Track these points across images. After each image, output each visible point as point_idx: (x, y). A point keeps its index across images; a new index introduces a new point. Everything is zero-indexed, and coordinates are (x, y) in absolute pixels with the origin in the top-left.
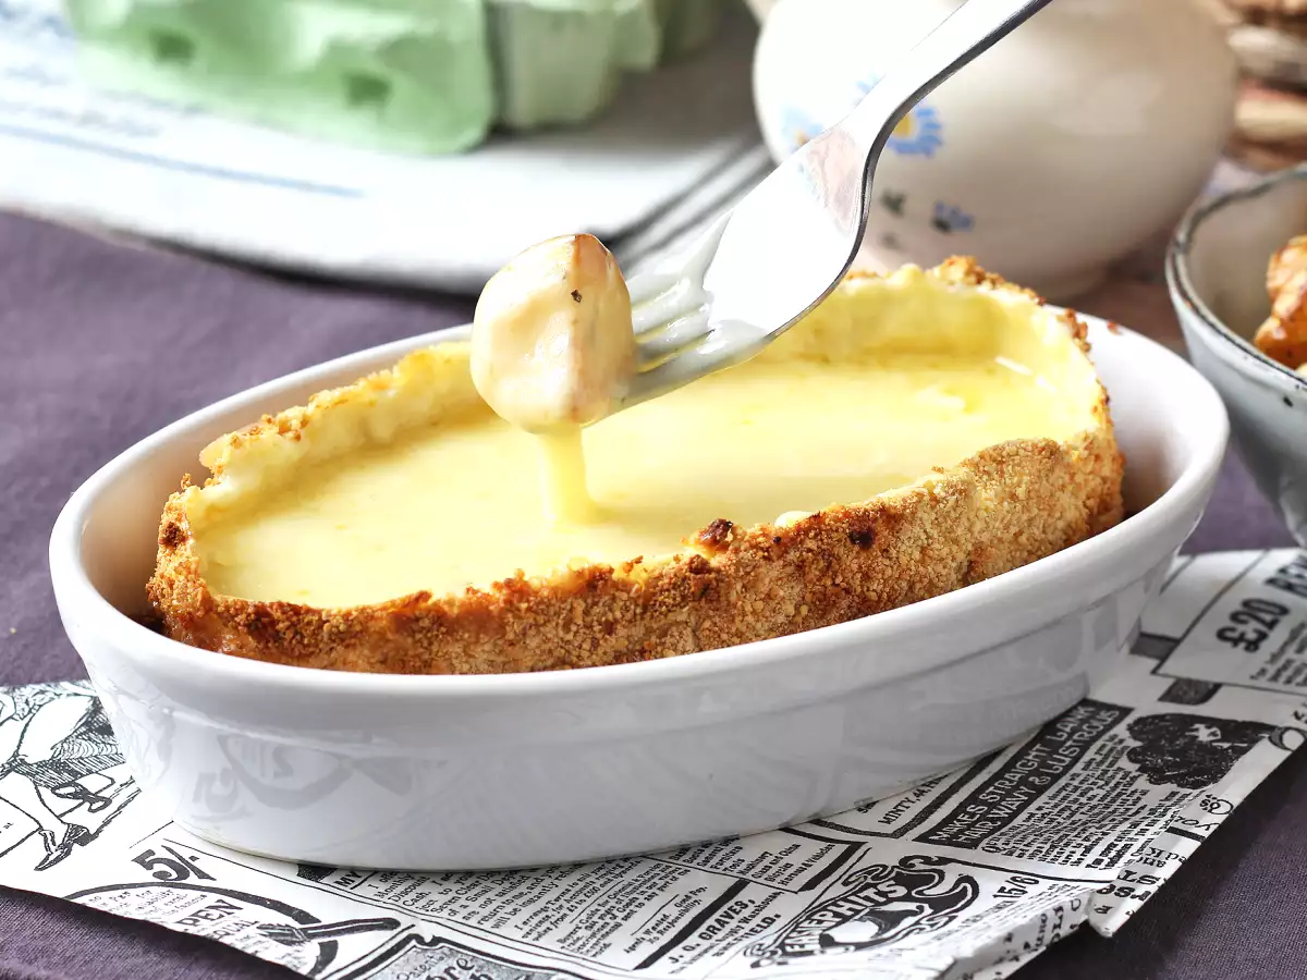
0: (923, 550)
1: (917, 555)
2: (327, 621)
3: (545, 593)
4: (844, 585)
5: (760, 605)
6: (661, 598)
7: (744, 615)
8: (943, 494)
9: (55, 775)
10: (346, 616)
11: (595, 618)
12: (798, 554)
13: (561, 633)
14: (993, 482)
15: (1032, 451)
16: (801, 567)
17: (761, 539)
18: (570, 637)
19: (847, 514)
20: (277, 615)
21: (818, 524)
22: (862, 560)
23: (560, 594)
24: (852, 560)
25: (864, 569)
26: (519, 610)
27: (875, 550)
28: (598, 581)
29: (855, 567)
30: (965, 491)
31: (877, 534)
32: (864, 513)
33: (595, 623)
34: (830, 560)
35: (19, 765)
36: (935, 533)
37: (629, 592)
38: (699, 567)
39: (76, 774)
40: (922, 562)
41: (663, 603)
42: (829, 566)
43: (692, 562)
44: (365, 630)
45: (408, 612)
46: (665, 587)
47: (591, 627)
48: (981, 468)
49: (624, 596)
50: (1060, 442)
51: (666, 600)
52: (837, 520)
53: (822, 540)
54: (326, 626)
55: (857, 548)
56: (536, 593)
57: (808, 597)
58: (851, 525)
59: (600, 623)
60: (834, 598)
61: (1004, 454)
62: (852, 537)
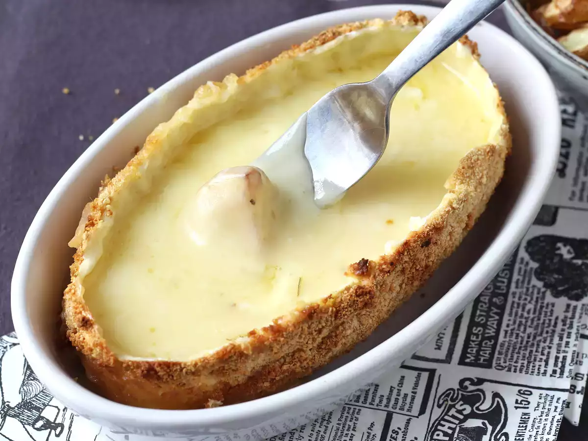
0: (450, 234)
1: (448, 238)
2: (184, 368)
3: (291, 328)
4: (420, 268)
6: (344, 312)
7: (380, 303)
8: (458, 206)
9: (29, 414)
10: (195, 365)
11: (313, 329)
12: (401, 266)
13: (298, 340)
14: (472, 181)
15: (484, 155)
16: (403, 271)
17: (384, 266)
18: (302, 340)
19: (419, 237)
20: (158, 369)
21: (407, 247)
22: (426, 251)
23: (297, 324)
24: (421, 255)
25: (427, 255)
26: (280, 341)
27: (431, 245)
28: (314, 314)
29: (423, 257)
31: (432, 239)
33: (314, 332)
34: (414, 261)
35: (8, 410)
36: (455, 224)
37: (327, 312)
38: (361, 292)
39: (39, 409)
40: (451, 239)
41: (345, 314)
42: (414, 263)
44: (205, 368)
46: (346, 307)
47: (312, 334)
49: (326, 315)
50: (495, 144)
51: (347, 313)
52: (415, 241)
53: (410, 254)
54: (184, 370)
55: (424, 249)
56: (286, 329)
57: (406, 280)
58: (421, 241)
59: (315, 331)
60: (417, 277)
61: (472, 161)
62: (422, 247)
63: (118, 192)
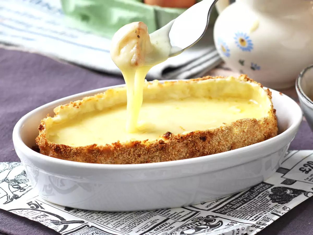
0: (219, 142)
1: (217, 143)
2: (73, 150)
3: (124, 146)
4: (198, 149)
5: (176, 153)
6: (152, 149)
7: (172, 155)
8: (224, 129)
9: (14, 183)
10: (77, 149)
11: (136, 153)
12: (186, 141)
13: (128, 156)
14: (239, 128)
15: (250, 121)
16: (187, 144)
17: (177, 137)
18: (130, 157)
19: (199, 133)
20: (61, 147)
21: (192, 134)
22: (203, 144)
23: (127, 147)
24: (200, 144)
25: (204, 146)
26: (117, 150)
27: (207, 142)
28: (137, 144)
29: (201, 145)
30: (230, 129)
31: (207, 138)
32: (204, 133)
33: (136, 154)
34: (194, 142)
35: (6, 180)
36: (222, 139)
37: (144, 147)
38: (162, 143)
39: (19, 183)
40: (218, 145)
41: (152, 151)
42: (194, 145)
43: (160, 141)
44: (81, 152)
45: (91, 149)
46: (153, 147)
47: (135, 155)
48: (236, 124)
49: (143, 148)
50: (257, 119)
51: (153, 150)
52: (197, 134)
53: (193, 138)
55: (202, 141)
56: (122, 146)
57: (189, 152)
58: (200, 135)
59: (137, 154)
60: (195, 152)
62: (200, 138)
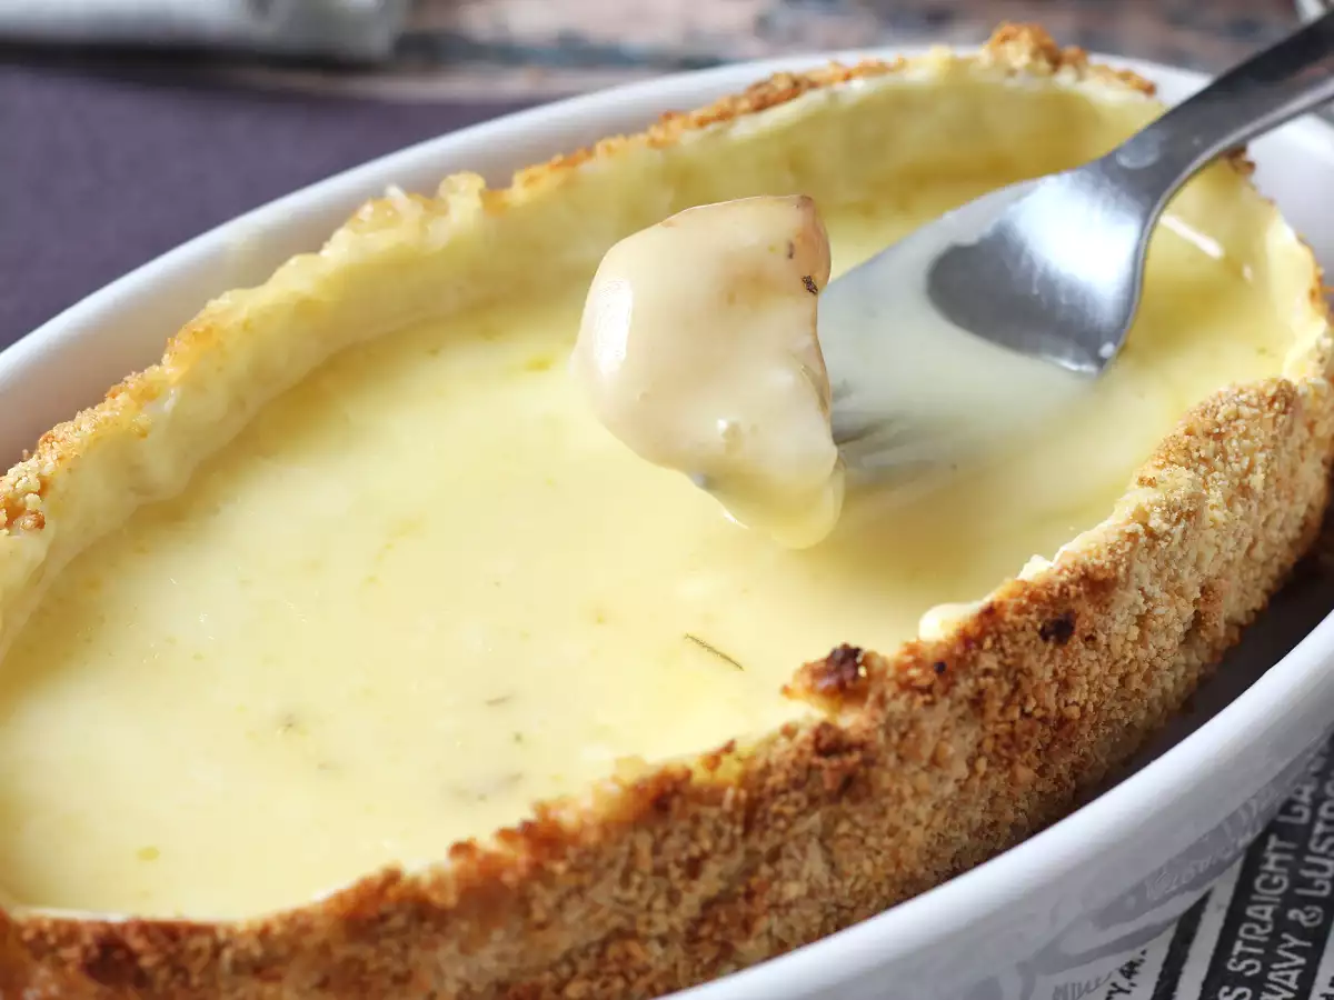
0: (1141, 621)
1: (1135, 632)
2: (229, 943)
3: (592, 837)
4: (1039, 713)
5: (923, 779)
6: (775, 807)
7: (901, 800)
8: (1166, 527)
10: (264, 934)
11: (671, 858)
12: (971, 682)
13: (617, 891)
14: (1216, 474)
15: (1259, 406)
16: (978, 702)
17: (914, 672)
18: (632, 894)
19: (1033, 598)
20: (137, 943)
21: (994, 623)
22: (1058, 660)
23: (613, 832)
24: (1042, 665)
25: (1062, 674)
26: (552, 874)
27: (1076, 642)
28: (672, 797)
29: (1048, 675)
30: (1194, 513)
31: (1078, 616)
32: (1061, 591)
33: (671, 866)
34: (1016, 676)
36: (1156, 590)
37: (719, 803)
38: (829, 744)
40: (1142, 640)
41: (779, 815)
42: (1017, 686)
43: (817, 737)
44: (295, 949)
45: (371, 912)
46: (779, 787)
47: (666, 873)
48: (1196, 455)
49: (713, 812)
50: (1295, 381)
51: (785, 809)
52: (1021, 610)
53: (1002, 650)
54: (227, 954)
55: (1050, 646)
56: (574, 839)
57: (989, 745)
58: (1042, 613)
59: (678, 864)
60: (1026, 738)
61: (1220, 418)
62: (1044, 634)
63: (72, 467)
